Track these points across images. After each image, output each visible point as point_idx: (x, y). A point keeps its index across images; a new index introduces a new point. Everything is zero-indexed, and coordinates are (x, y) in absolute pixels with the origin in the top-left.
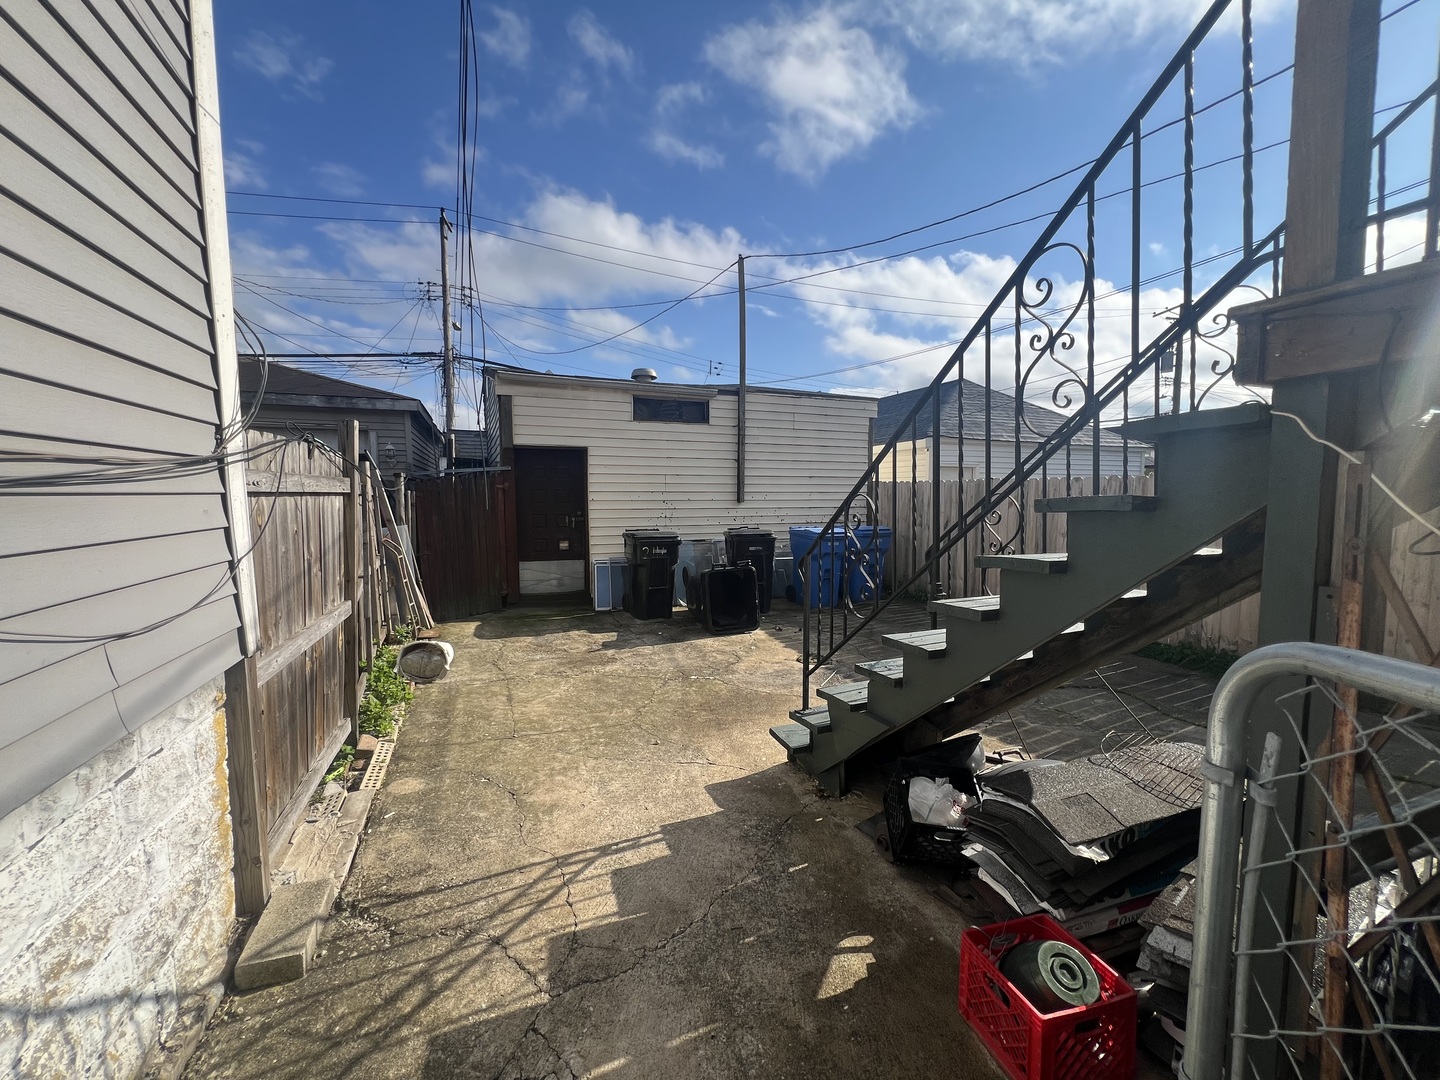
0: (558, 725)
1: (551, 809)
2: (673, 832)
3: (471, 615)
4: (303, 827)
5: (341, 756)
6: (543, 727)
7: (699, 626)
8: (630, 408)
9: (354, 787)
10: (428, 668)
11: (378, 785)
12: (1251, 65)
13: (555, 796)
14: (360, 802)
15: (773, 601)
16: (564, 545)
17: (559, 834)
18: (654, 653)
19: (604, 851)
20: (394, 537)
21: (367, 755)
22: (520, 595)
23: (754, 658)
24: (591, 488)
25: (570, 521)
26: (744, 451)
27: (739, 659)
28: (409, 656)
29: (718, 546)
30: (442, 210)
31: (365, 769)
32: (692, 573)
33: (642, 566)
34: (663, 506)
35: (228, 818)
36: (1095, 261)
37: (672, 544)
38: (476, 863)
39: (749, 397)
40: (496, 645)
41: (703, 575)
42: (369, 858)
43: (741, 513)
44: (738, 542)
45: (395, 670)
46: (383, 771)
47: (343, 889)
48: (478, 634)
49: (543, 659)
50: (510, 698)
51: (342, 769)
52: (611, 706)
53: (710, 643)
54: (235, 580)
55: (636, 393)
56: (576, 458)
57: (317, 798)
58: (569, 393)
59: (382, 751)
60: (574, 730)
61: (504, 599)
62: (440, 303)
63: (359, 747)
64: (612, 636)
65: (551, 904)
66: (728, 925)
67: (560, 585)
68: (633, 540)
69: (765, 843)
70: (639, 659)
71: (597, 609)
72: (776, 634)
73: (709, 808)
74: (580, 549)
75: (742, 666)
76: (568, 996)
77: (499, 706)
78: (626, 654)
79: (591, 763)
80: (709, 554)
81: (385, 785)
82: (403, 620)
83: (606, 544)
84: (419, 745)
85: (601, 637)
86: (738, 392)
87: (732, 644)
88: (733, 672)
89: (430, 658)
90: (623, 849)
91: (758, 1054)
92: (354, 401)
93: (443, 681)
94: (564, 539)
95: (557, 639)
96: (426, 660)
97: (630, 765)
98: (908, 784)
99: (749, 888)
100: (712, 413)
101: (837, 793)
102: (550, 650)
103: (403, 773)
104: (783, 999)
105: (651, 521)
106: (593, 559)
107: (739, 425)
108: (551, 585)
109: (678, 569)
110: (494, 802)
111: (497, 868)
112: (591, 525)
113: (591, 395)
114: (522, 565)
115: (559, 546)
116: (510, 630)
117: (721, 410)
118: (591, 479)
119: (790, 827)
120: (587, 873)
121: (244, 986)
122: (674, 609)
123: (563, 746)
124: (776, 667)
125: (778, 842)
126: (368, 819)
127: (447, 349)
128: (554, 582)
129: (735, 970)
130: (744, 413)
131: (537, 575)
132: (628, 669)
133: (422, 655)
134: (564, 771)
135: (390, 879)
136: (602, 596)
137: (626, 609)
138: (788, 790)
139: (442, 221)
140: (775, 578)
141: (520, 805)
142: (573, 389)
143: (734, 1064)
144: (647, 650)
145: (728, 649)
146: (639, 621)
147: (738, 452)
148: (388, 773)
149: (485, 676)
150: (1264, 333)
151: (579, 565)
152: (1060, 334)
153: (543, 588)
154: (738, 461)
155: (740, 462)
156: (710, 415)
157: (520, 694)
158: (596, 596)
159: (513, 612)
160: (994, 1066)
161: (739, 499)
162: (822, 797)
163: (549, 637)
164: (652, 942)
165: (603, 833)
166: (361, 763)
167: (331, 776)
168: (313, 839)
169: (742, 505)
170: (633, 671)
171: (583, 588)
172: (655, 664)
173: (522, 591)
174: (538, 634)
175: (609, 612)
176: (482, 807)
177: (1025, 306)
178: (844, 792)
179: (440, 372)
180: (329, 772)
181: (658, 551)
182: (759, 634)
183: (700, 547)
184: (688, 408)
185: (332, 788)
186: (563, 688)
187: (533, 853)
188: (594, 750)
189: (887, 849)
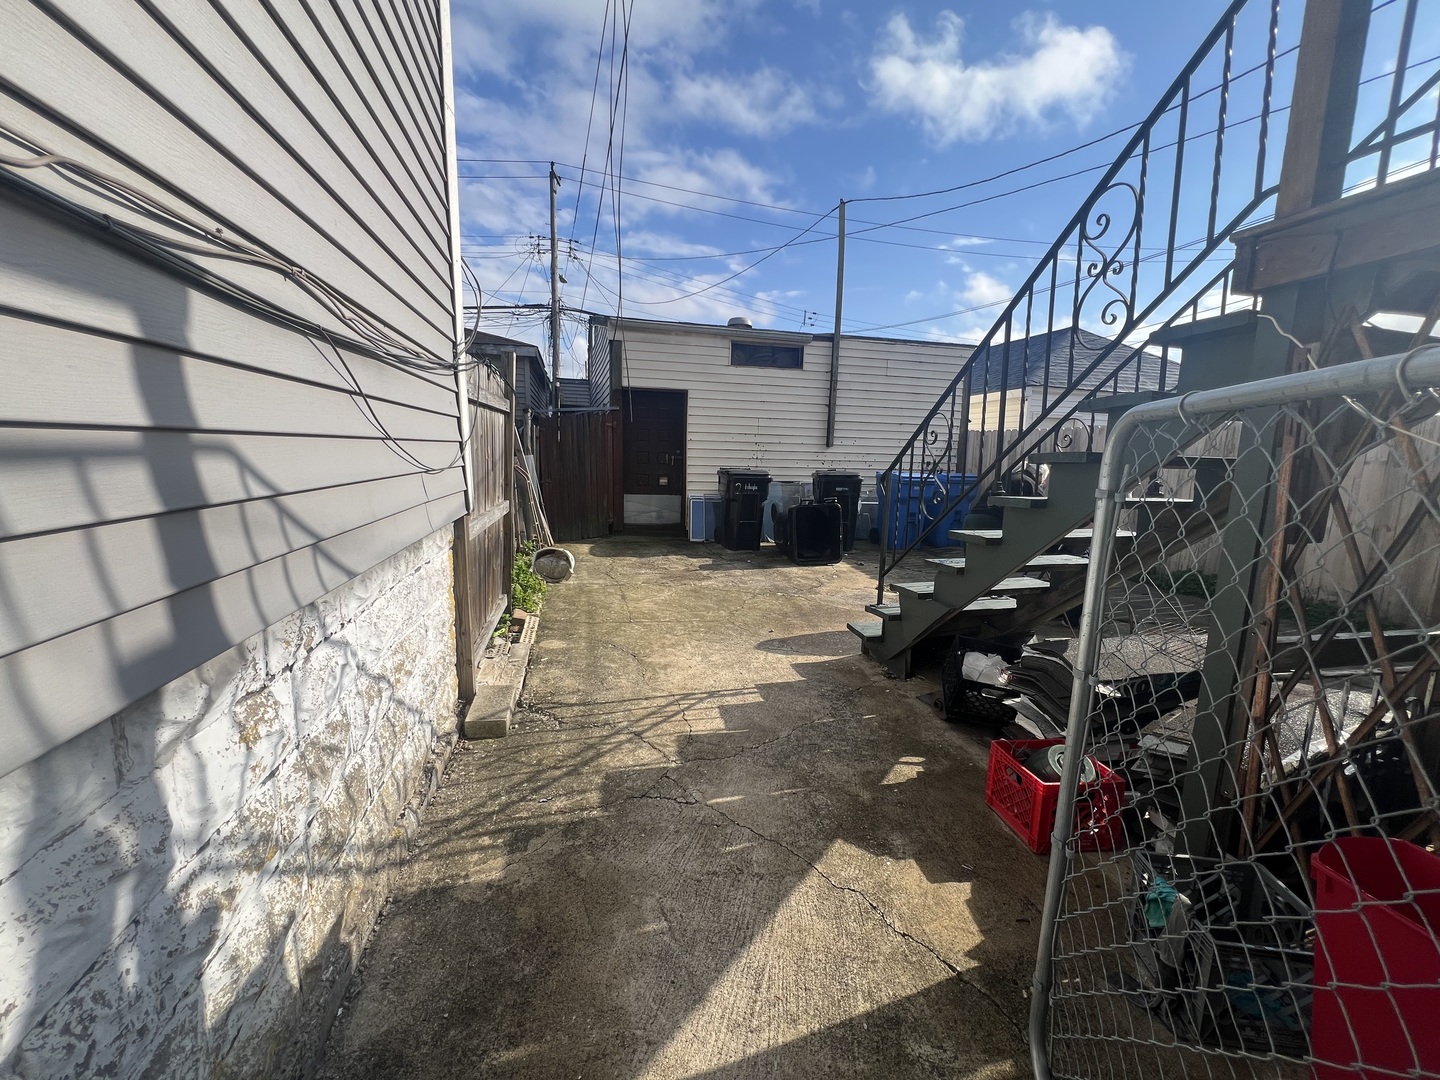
0: (666, 617)
1: (665, 667)
2: (765, 689)
3: (583, 538)
4: (484, 660)
5: (502, 621)
6: (653, 618)
7: (785, 558)
8: (728, 353)
9: (515, 641)
10: (557, 571)
11: (532, 642)
12: (1276, 31)
13: (668, 660)
14: (522, 649)
15: (855, 542)
16: (663, 481)
17: (674, 681)
18: (744, 575)
19: (711, 694)
20: (522, 464)
21: (521, 623)
22: (625, 525)
23: (835, 584)
24: (689, 429)
25: (670, 459)
26: (835, 397)
27: (821, 584)
28: (542, 560)
29: (806, 488)
30: (552, 164)
31: (520, 632)
32: (781, 509)
33: (734, 500)
34: (755, 448)
35: (454, 628)
36: (1145, 198)
37: (763, 481)
38: (613, 692)
39: (843, 344)
40: (608, 561)
41: (791, 510)
42: (535, 682)
43: (829, 457)
44: (826, 482)
45: (531, 570)
46: (534, 634)
47: (521, 696)
48: (592, 552)
49: (646, 574)
50: (624, 597)
51: (504, 630)
52: (708, 609)
53: (795, 571)
54: (463, 458)
55: (733, 338)
56: (675, 401)
57: (490, 646)
58: (673, 338)
59: (531, 622)
60: (679, 622)
61: (611, 526)
62: (549, 256)
63: (515, 616)
64: (709, 561)
65: (673, 719)
66: (807, 742)
67: (659, 517)
68: (728, 477)
69: (839, 700)
70: (731, 579)
71: (691, 540)
72: (859, 566)
73: (795, 677)
74: (678, 484)
75: (824, 589)
76: (688, 764)
77: (616, 602)
78: (719, 575)
79: (694, 643)
80: (796, 496)
81: (537, 642)
82: (529, 538)
83: (701, 482)
84: (556, 621)
85: (696, 562)
86: (832, 339)
87: (815, 572)
88: (816, 593)
89: (557, 562)
90: (725, 695)
91: (827, 805)
92: (483, 347)
93: (568, 582)
94: (663, 476)
95: (659, 560)
96: (554, 563)
97: (727, 646)
98: (963, 655)
99: (824, 724)
100: (806, 358)
101: (903, 676)
102: (653, 567)
103: (548, 637)
104: (847, 782)
105: (742, 461)
106: (689, 494)
107: (831, 371)
108: (651, 517)
109: (767, 505)
110: (620, 659)
111: (628, 696)
112: (688, 463)
113: (693, 340)
114: (627, 497)
115: (659, 482)
116: (617, 551)
117: (814, 355)
118: (690, 420)
119: (860, 693)
120: (698, 706)
121: (470, 736)
122: (762, 544)
123: (670, 630)
124: (856, 592)
125: (850, 700)
126: (529, 661)
127: (554, 301)
128: (654, 514)
129: (812, 763)
130: (837, 359)
131: (640, 508)
132: (721, 585)
133: (551, 559)
134: (673, 646)
135: (552, 694)
136: (696, 530)
137: (718, 541)
138: (861, 673)
139: (552, 175)
140: (858, 522)
141: (641, 662)
142: (677, 334)
143: (809, 807)
144: (738, 572)
145: (811, 576)
146: (729, 551)
147: (830, 397)
148: (537, 636)
149: (601, 581)
150: (1254, 253)
151: (677, 498)
152: (1113, 261)
153: (643, 519)
154: (829, 406)
155: (831, 407)
156: (805, 360)
157: (631, 594)
158: (690, 528)
159: (618, 538)
160: (1007, 830)
161: (828, 444)
162: (888, 678)
163: (652, 559)
164: (747, 745)
165: (709, 684)
166: (516, 628)
167: (497, 633)
168: (494, 667)
169: (830, 450)
170: (726, 586)
171: (679, 521)
172: (745, 583)
173: (626, 521)
174: (641, 556)
175: (702, 543)
176: (613, 661)
177: (1087, 238)
178: (910, 675)
179: (547, 324)
180: (496, 630)
181: (750, 488)
182: (842, 566)
183: (789, 488)
184: (782, 352)
185: (498, 641)
186: (666, 594)
187: (655, 690)
188: (696, 635)
189: (941, 710)
